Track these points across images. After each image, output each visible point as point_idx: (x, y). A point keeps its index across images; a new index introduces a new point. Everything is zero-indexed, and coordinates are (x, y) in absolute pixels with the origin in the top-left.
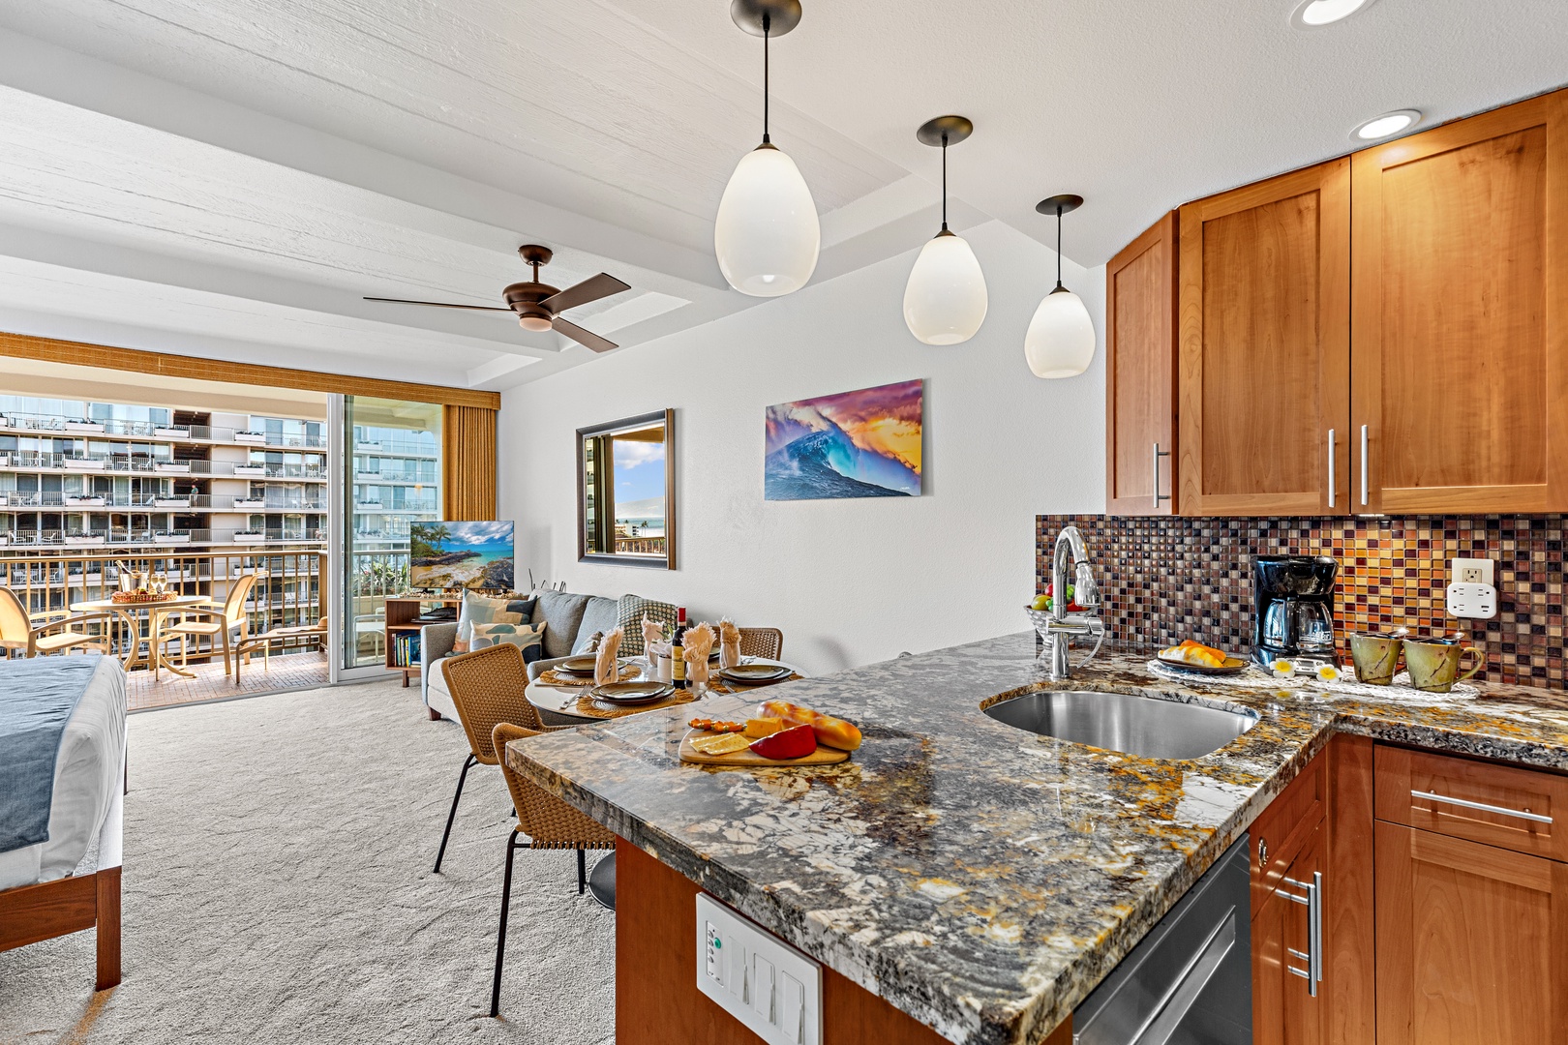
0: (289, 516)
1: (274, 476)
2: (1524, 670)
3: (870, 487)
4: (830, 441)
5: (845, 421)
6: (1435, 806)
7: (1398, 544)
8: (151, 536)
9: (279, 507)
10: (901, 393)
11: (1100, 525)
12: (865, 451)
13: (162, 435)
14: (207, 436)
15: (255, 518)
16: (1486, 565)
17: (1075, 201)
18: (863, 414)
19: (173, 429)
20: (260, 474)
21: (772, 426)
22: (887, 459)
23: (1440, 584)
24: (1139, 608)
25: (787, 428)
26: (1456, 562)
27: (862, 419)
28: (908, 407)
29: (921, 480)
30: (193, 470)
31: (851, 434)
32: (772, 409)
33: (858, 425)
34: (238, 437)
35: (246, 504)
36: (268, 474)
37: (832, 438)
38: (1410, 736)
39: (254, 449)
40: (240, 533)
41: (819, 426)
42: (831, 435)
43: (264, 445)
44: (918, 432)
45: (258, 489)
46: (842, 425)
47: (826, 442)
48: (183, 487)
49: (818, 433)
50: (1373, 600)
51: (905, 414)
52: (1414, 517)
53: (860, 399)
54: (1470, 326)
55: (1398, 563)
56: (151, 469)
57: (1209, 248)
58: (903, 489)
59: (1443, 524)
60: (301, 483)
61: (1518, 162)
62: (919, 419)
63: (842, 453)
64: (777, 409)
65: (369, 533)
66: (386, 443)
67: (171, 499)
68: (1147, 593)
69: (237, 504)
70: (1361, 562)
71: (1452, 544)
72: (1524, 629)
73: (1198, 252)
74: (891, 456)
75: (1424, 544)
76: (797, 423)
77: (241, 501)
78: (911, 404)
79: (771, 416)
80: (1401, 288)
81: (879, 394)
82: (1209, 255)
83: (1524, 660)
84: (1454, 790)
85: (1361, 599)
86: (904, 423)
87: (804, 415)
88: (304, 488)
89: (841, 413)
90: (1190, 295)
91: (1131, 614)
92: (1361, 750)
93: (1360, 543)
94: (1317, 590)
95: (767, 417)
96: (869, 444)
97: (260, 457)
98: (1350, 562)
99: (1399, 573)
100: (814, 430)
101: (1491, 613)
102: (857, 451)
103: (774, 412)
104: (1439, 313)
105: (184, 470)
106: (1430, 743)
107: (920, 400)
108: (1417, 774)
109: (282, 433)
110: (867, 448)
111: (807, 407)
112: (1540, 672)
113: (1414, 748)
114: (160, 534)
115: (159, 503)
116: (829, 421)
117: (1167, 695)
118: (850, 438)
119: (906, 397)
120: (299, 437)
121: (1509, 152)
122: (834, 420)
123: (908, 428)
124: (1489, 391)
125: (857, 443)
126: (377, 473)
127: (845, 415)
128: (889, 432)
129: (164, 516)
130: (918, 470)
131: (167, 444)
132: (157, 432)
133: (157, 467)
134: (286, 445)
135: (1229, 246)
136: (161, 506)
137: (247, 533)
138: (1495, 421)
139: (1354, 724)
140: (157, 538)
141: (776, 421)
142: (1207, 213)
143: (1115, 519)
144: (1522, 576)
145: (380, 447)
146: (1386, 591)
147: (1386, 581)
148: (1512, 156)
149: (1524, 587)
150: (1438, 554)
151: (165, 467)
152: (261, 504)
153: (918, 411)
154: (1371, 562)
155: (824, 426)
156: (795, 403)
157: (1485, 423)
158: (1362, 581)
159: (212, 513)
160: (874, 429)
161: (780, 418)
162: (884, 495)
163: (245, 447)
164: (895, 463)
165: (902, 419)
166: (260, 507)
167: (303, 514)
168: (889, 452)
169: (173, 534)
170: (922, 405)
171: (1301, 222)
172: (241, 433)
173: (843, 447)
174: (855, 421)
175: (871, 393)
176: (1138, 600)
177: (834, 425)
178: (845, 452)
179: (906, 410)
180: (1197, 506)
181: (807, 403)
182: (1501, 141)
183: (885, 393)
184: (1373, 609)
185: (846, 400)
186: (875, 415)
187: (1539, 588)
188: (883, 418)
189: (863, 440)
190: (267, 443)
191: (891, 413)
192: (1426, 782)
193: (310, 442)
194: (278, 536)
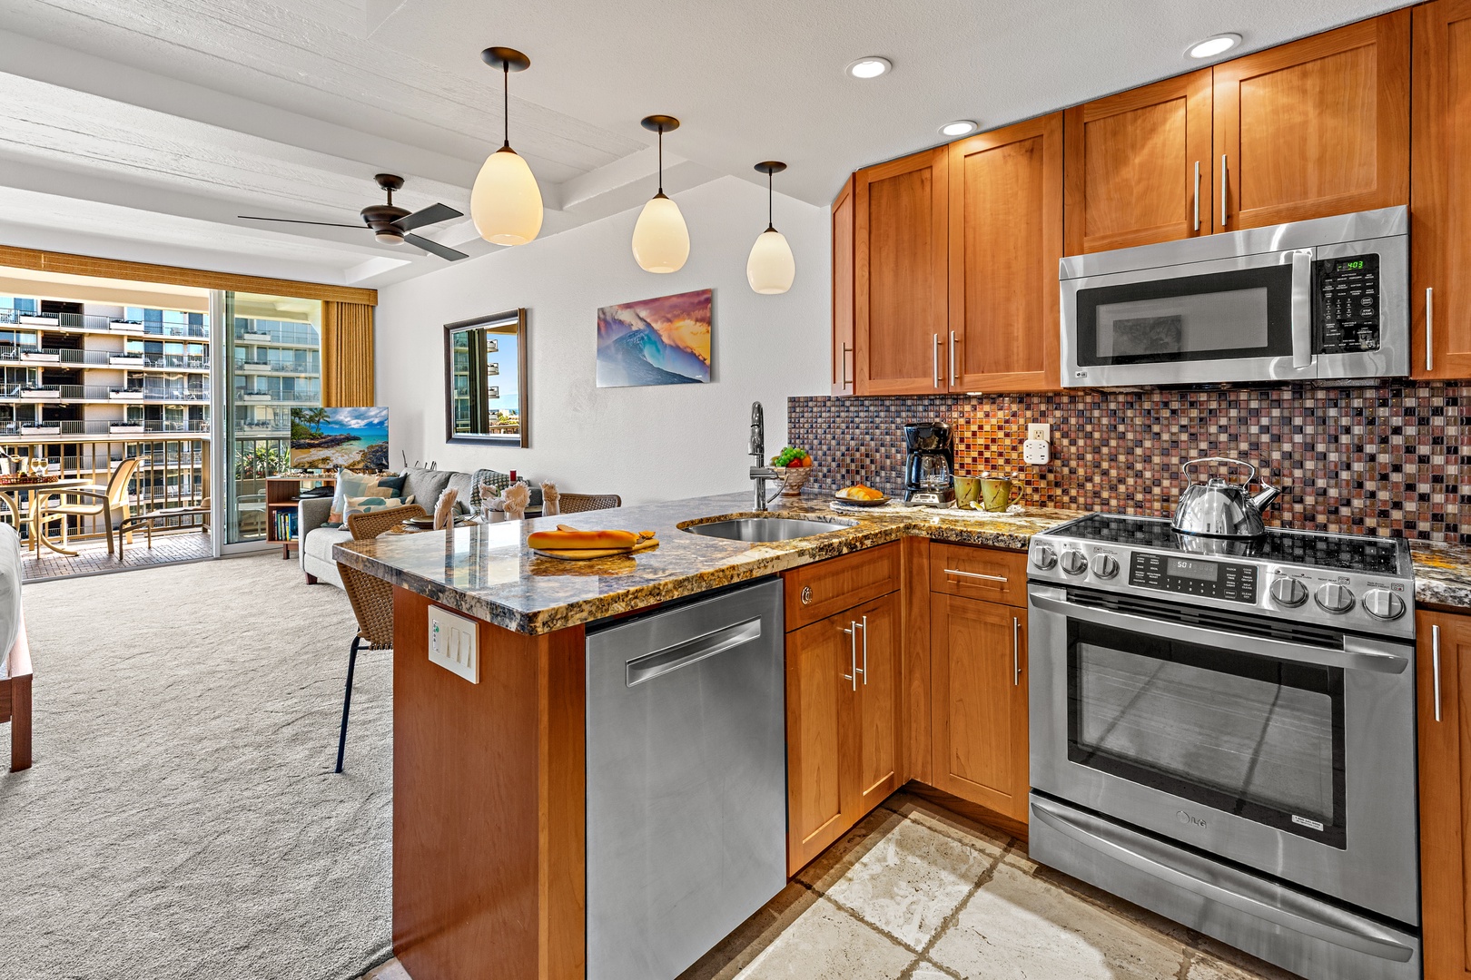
0: (170, 407)
1: (153, 366)
2: (1066, 499)
3: (674, 375)
4: (646, 338)
5: (656, 321)
6: (959, 579)
7: (1000, 414)
8: (17, 428)
9: (159, 398)
10: (696, 300)
11: (828, 404)
12: (671, 346)
13: (27, 323)
14: (80, 324)
15: (133, 410)
16: (1045, 427)
17: (781, 166)
18: (669, 316)
19: (41, 316)
20: (138, 365)
21: (602, 324)
22: (686, 353)
23: (1021, 442)
24: (853, 467)
25: (614, 327)
26: (1031, 426)
27: (669, 320)
28: (701, 312)
29: (710, 370)
30: (64, 360)
31: (661, 333)
32: (602, 311)
33: (666, 325)
34: (113, 325)
35: (122, 395)
36: (146, 364)
37: (647, 335)
38: (945, 535)
39: (131, 339)
40: (117, 425)
41: (637, 325)
42: (646, 333)
43: (142, 334)
44: (708, 332)
45: (135, 382)
46: (654, 325)
47: (643, 338)
48: (52, 378)
49: (637, 331)
50: (987, 454)
51: (699, 317)
52: (1008, 395)
53: (668, 303)
54: (1008, 266)
55: (1000, 428)
56: (16, 358)
57: (873, 202)
58: (698, 377)
59: (1023, 398)
60: (184, 374)
61: (1031, 158)
62: (709, 321)
63: (654, 348)
64: (607, 311)
65: (257, 425)
66: (276, 334)
67: (39, 389)
68: (858, 455)
69: (113, 395)
70: (981, 427)
71: (1029, 414)
72: (1066, 470)
73: (866, 205)
74: (689, 351)
75: (1014, 415)
76: (621, 323)
77: (117, 392)
78: (703, 309)
79: (602, 316)
80: (974, 238)
81: (680, 300)
82: (873, 207)
83: (1065, 492)
84: (967, 568)
85: (981, 453)
86: (698, 324)
87: (626, 316)
88: (186, 379)
89: (655, 314)
90: (863, 235)
91: (848, 471)
92: (924, 546)
93: (980, 414)
94: (938, 447)
95: (599, 317)
96: (674, 341)
97: (138, 347)
98: (974, 428)
99: (1001, 434)
100: (634, 328)
101: (1045, 460)
102: (665, 346)
103: (604, 313)
104: (993, 256)
105: (53, 360)
106: (953, 538)
107: (710, 305)
108: (950, 561)
109: (161, 321)
110: (672, 344)
111: (629, 310)
112: (1074, 500)
113: (946, 542)
114: (27, 426)
115: (26, 394)
116: (645, 321)
117: (819, 518)
118: (660, 336)
119: (700, 303)
120: (181, 326)
121: (1026, 151)
122: (648, 320)
123: (701, 328)
124: (1018, 309)
125: (665, 339)
126: (265, 364)
127: (656, 317)
128: (687, 331)
129: (31, 407)
130: (708, 362)
131: (34, 332)
132: (23, 319)
133: (23, 356)
134: (166, 335)
135: (884, 201)
136: (28, 397)
137: (124, 425)
138: (1021, 330)
139: (919, 529)
140: (24, 431)
141: (605, 321)
142: (872, 177)
143: (838, 399)
144: (1065, 435)
145: (268, 337)
146: (994, 448)
147: (994, 441)
148: (1028, 153)
149: (1066, 442)
150: (1022, 421)
151: (33, 356)
152: (140, 395)
153: (708, 315)
154: (987, 428)
155: (641, 326)
156: (620, 306)
157: (1016, 331)
158: (981, 441)
159: (85, 404)
160: (677, 329)
161: (609, 318)
162: (685, 383)
163: (122, 337)
164: (692, 356)
165: (697, 320)
166: (138, 398)
167: (185, 406)
168: (688, 347)
169: (42, 426)
170: (712, 310)
171: (923, 188)
172: (117, 321)
173: (654, 343)
174: (664, 321)
175: (675, 299)
176: (852, 461)
177: (648, 325)
178: (657, 347)
179: (699, 314)
180: (867, 389)
181: (628, 306)
182: (1023, 143)
183: (685, 299)
184: (987, 460)
185: (657, 304)
186: (677, 316)
187: (1073, 443)
188: (684, 319)
189: (669, 337)
190: (146, 332)
191: (689, 316)
192: (954, 564)
193: (191, 333)
194: (158, 428)
